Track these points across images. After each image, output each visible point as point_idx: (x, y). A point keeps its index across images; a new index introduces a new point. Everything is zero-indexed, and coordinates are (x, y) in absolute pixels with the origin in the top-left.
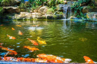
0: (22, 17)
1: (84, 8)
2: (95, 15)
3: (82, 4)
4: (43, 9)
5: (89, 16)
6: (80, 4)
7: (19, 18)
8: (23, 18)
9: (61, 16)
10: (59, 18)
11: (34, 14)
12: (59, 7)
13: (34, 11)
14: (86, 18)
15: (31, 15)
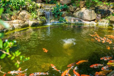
0: (3, 29)
1: (63, 14)
4: (24, 15)
5: (68, 20)
6: (60, 9)
8: (4, 29)
9: (46, 21)
10: (44, 23)
11: (15, 22)
12: (40, 11)
13: (12, 17)
14: (65, 21)
15: (12, 24)
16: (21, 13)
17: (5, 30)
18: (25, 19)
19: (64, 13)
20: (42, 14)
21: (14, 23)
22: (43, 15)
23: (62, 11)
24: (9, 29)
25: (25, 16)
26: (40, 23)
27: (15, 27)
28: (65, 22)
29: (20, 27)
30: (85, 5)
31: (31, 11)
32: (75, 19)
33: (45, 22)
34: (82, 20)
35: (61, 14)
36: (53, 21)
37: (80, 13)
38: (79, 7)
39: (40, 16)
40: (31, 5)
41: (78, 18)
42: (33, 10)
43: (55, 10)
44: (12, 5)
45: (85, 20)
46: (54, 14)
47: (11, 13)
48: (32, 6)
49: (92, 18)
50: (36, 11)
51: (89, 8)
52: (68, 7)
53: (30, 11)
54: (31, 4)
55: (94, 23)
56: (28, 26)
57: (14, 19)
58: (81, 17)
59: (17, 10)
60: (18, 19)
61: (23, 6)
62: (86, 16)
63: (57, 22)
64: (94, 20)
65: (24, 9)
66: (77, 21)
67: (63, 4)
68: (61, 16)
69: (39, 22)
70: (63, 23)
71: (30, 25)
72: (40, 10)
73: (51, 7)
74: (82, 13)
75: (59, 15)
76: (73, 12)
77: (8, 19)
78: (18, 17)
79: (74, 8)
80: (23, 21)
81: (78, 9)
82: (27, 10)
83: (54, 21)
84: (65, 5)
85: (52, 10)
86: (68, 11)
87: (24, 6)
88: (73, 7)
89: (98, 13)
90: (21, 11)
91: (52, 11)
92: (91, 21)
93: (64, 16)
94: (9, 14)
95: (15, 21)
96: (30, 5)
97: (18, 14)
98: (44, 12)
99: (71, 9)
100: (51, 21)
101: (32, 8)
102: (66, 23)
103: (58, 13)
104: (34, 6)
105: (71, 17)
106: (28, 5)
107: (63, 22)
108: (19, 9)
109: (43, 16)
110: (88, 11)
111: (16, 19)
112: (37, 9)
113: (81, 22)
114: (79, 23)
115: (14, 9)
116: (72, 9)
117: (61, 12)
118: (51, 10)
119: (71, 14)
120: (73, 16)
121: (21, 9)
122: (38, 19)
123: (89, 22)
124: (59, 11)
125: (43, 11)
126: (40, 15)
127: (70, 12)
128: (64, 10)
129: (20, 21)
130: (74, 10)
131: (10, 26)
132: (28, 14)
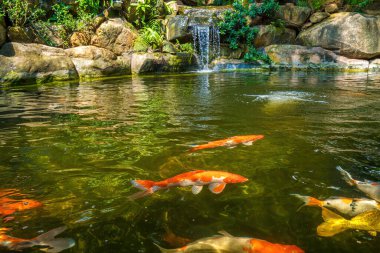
0: (33, 68)
1: (261, 33)
2: (297, 51)
3: (252, 18)
4: (117, 32)
5: (279, 57)
6: (247, 18)
7: (20, 75)
8: (36, 71)
9: (194, 58)
10: (187, 65)
11: (83, 53)
12: (174, 25)
13: (73, 37)
14: (267, 61)
15: (68, 59)
16: (103, 26)
17: (41, 75)
18: (119, 48)
19: (262, 30)
20: (179, 35)
21: (78, 56)
22: (186, 38)
23: (257, 24)
24: (55, 73)
25: (120, 37)
26: (171, 63)
27: (81, 72)
28: (268, 66)
29: (99, 71)
32: (309, 51)
33: (190, 61)
34: (335, 56)
35: (251, 36)
36: (223, 61)
37: (328, 28)
38: (324, 11)
39: (173, 41)
41: (318, 49)
42: (148, 17)
43: (228, 21)
45: (350, 55)
46: (227, 33)
47: (69, 23)
48: (147, 3)
49: (376, 45)
50: (161, 25)
52: (281, 7)
56: (127, 71)
57: (77, 42)
58: (333, 42)
60: (94, 44)
62: (352, 36)
65: (116, 13)
66: (315, 59)
67: (257, 1)
68: (253, 43)
69: (171, 59)
70: (258, 69)
71: (135, 70)
72: (174, 21)
74: (335, 30)
75: (242, 39)
76: (297, 30)
77: (58, 41)
78: (94, 38)
79: (303, 13)
80: (109, 52)
81: (318, 16)
82: (126, 18)
83: (227, 61)
85: (219, 20)
86: (277, 26)
87: (119, 3)
88: (299, 9)
90: (105, 20)
91: (219, 24)
92: (373, 59)
93: (263, 45)
94: (64, 27)
95: (80, 50)
97: (94, 29)
98: (189, 28)
99: (291, 18)
100: (216, 62)
102: (272, 69)
105: (289, 46)
107: (258, 64)
108: (100, 12)
109: (183, 40)
110: (362, 17)
111: (88, 44)
112: (164, 18)
113: (332, 63)
114: (324, 65)
116: (296, 18)
117: (252, 28)
118: (214, 21)
119: (291, 35)
120: (301, 43)
121: (106, 13)
122: (166, 49)
123: (366, 62)
124: (245, 24)
125: (183, 24)
126: (173, 35)
127: (287, 30)
128: (264, 18)
129: (98, 51)
130: (301, 22)
131: (63, 65)
132: (129, 30)
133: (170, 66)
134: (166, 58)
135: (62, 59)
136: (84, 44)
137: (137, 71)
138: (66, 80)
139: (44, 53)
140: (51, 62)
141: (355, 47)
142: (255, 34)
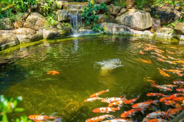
1: (100, 18)
2: (115, 26)
3: (96, 12)
4: (36, 20)
5: (107, 29)
6: (94, 11)
8: (1, 44)
9: (71, 30)
10: (68, 33)
11: (21, 32)
12: (61, 15)
13: (15, 24)
14: (102, 30)
15: (14, 35)
16: (29, 17)
17: (3, 46)
18: (37, 27)
19: (100, 16)
20: (64, 19)
21: (19, 34)
23: (98, 14)
24: (9, 43)
25: (37, 22)
26: (61, 33)
27: (21, 41)
28: (102, 32)
29: (29, 40)
30: (135, 4)
31: (46, 13)
32: (119, 26)
33: (69, 31)
34: (130, 29)
35: (95, 19)
36: (83, 30)
37: (127, 17)
38: (126, 8)
39: (61, 22)
40: (46, 4)
41: (123, 26)
42: (50, 12)
43: (85, 13)
44: (15, 3)
45: (135, 29)
46: (85, 18)
47: (13, 17)
48: (49, 6)
49: (145, 25)
50: (55, 14)
51: (140, 9)
52: (108, 6)
53: (44, 14)
54: (47, 2)
55: (150, 34)
56: (41, 38)
57: (17, 26)
58: (129, 23)
59: (23, 12)
60: (25, 27)
61: (33, 5)
62: (136, 22)
63: (88, 32)
64: (149, 29)
65: (34, 10)
66: (122, 30)
67: (98, 3)
68: (96, 22)
69: (61, 32)
70: (99, 34)
71: (45, 37)
72: (61, 13)
73: (80, 8)
74: (130, 18)
75: (92, 20)
76: (115, 16)
77: (8, 26)
78: (25, 24)
79: (118, 9)
80: (33, 30)
81: (124, 10)
82: (39, 13)
83: (85, 30)
84: (102, 5)
85: (81, 12)
86: (107, 14)
87: (35, 6)
88: (116, 8)
89: (156, 18)
90: (29, 14)
91: (82, 14)
92: (144, 30)
93: (101, 22)
94: (10, 19)
95: (19, 30)
96: (44, 3)
97: (25, 19)
98: (68, 16)
99: (112, 11)
100: (80, 30)
101: (48, 9)
103: (91, 17)
104: (51, 5)
105: (111, 24)
106: (42, 3)
107: (99, 32)
108: (27, 11)
109: (66, 21)
110: (140, 13)
111: (22, 27)
112: (56, 11)
113: (128, 32)
114: (126, 33)
115: (19, 10)
116: (114, 11)
117: (96, 16)
118: (79, 12)
119: (112, 18)
120: (116, 22)
121: (29, 10)
122: (59, 26)
123: (142, 32)
124: (93, 14)
125: (66, 14)
126: (61, 19)
127: (111, 16)
128: (101, 12)
129: (28, 30)
130: (116, 13)
131: (13, 39)
132: (41, 19)
133: (60, 35)
134: (59, 31)
135: (12, 36)
136: (21, 27)
137: (46, 37)
138: (15, 46)
139: (3, 34)
140: (7, 38)
141: (137, 26)
142: (97, 19)
